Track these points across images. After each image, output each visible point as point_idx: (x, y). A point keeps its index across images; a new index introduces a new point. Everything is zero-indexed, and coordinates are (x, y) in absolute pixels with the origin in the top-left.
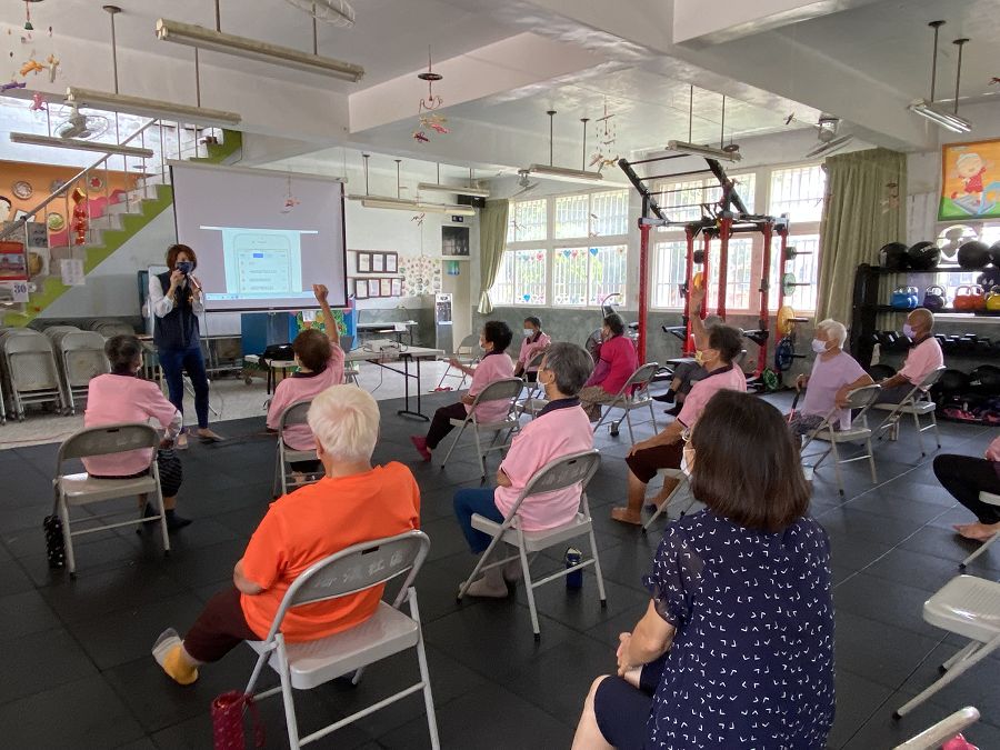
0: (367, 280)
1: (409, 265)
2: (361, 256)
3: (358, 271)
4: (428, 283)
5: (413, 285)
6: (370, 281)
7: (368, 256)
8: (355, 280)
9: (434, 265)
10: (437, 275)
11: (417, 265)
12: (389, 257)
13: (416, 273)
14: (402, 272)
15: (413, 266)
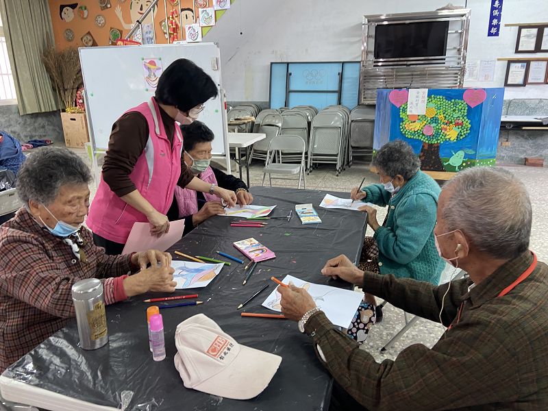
0: (528, 62)
2: (524, 31)
3: (517, 51)
6: (532, 63)
7: (535, 31)
8: (510, 62)
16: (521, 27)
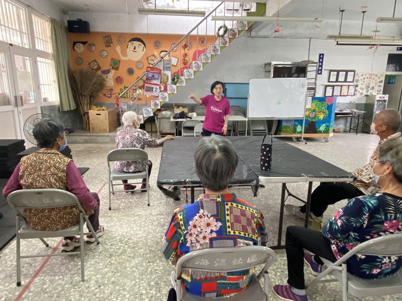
0: (333, 86)
1: (362, 78)
3: (329, 82)
4: (373, 88)
5: (363, 89)
6: (335, 87)
7: (336, 73)
8: (326, 86)
9: (379, 78)
10: (379, 84)
11: (367, 78)
12: (349, 73)
13: (366, 83)
14: (357, 82)
15: (364, 78)
16: (331, 71)
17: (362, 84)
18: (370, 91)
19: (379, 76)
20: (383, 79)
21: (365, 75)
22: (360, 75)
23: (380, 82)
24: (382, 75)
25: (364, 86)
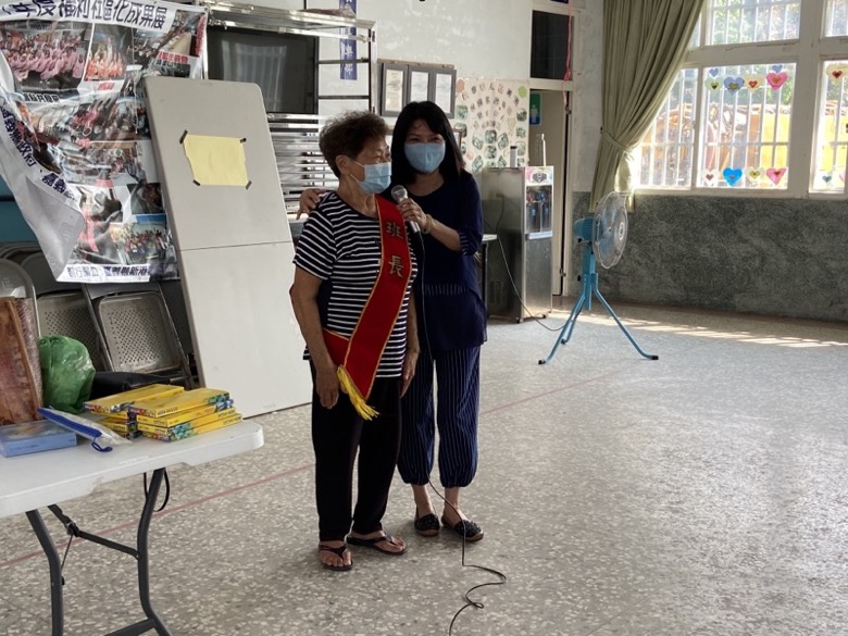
1: (474, 99)
2: (388, 74)
4: (505, 140)
5: (480, 147)
9: (517, 101)
10: (519, 124)
11: (487, 99)
12: (439, 77)
13: (486, 119)
14: (463, 117)
15: (480, 103)
16: (384, 66)
17: (476, 125)
18: (499, 153)
19: (515, 93)
20: (525, 104)
21: (482, 87)
22: (468, 89)
23: (521, 118)
24: (521, 90)
25: (480, 134)
